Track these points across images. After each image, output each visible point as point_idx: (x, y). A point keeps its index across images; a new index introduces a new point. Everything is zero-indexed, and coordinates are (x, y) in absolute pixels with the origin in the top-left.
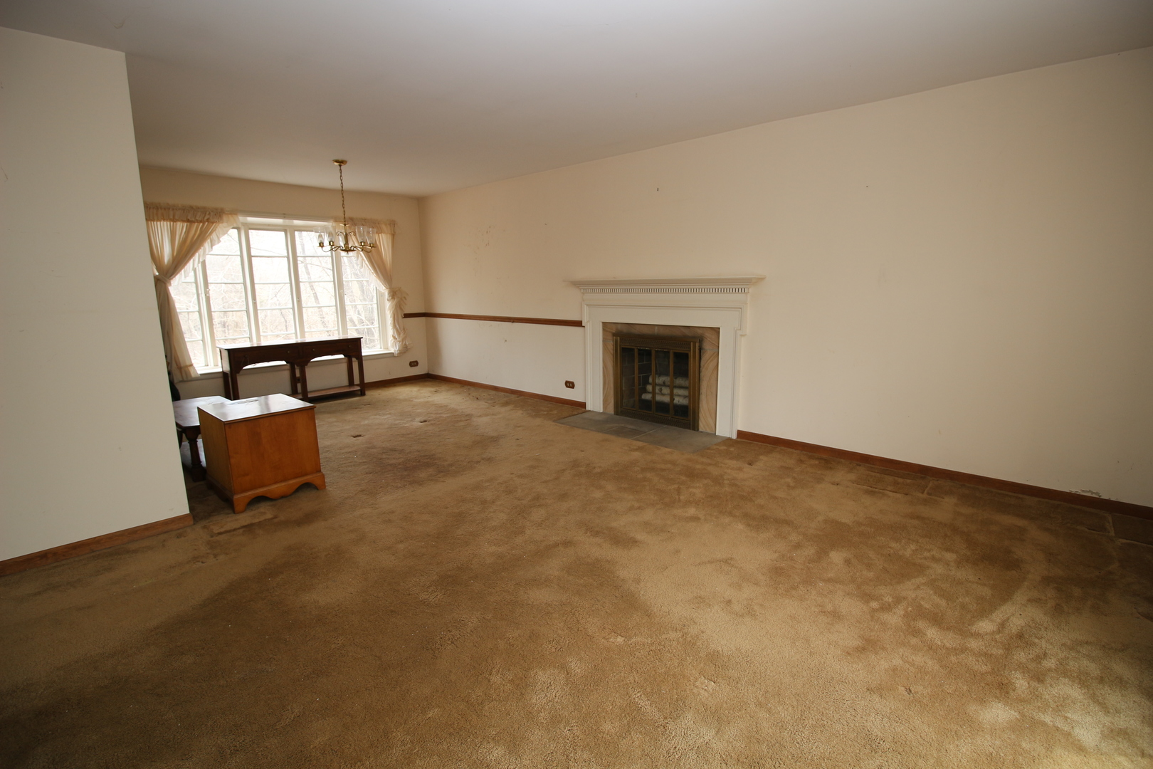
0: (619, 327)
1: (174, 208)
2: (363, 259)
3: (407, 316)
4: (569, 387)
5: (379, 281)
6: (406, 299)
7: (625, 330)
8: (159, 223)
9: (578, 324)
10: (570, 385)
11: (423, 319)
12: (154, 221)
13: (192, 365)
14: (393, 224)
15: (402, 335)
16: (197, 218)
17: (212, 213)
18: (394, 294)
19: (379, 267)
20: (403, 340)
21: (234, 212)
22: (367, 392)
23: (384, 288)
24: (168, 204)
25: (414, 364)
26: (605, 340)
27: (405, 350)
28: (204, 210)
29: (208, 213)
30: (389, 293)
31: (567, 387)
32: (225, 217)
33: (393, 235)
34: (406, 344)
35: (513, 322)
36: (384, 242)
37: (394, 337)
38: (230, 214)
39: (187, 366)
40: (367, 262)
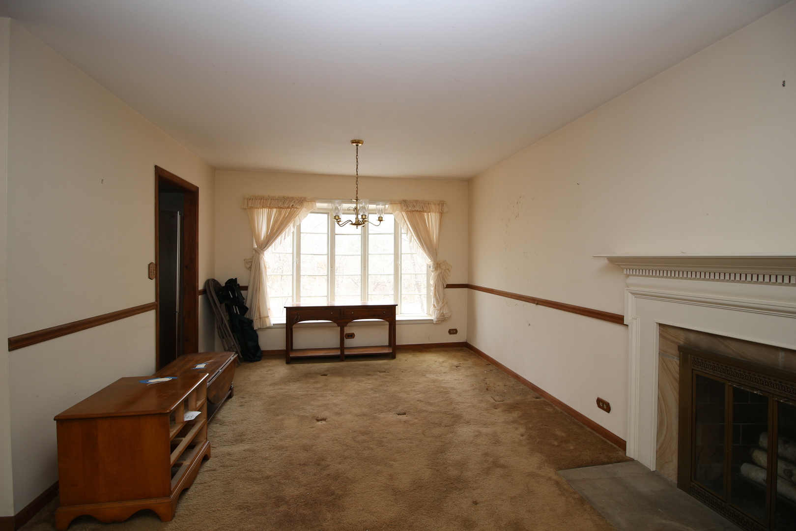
0: (692, 337)
1: (272, 198)
2: (412, 235)
3: (449, 286)
4: (602, 408)
5: (425, 254)
6: (449, 271)
7: (704, 343)
8: (261, 210)
9: (618, 319)
10: (604, 405)
11: (466, 289)
12: (258, 208)
13: (268, 317)
14: (442, 204)
15: (441, 303)
16: (285, 205)
17: (296, 201)
18: (438, 266)
19: (425, 243)
20: (440, 309)
21: (314, 200)
22: (397, 356)
23: (430, 260)
24: (269, 196)
25: (453, 332)
26: (663, 354)
27: (442, 319)
28: (290, 199)
29: (294, 201)
30: (434, 264)
31: (599, 406)
32: (305, 204)
33: (441, 213)
34: (443, 313)
35: (537, 304)
36: (432, 219)
37: (434, 305)
38: (311, 201)
39: (265, 317)
40: (415, 238)
